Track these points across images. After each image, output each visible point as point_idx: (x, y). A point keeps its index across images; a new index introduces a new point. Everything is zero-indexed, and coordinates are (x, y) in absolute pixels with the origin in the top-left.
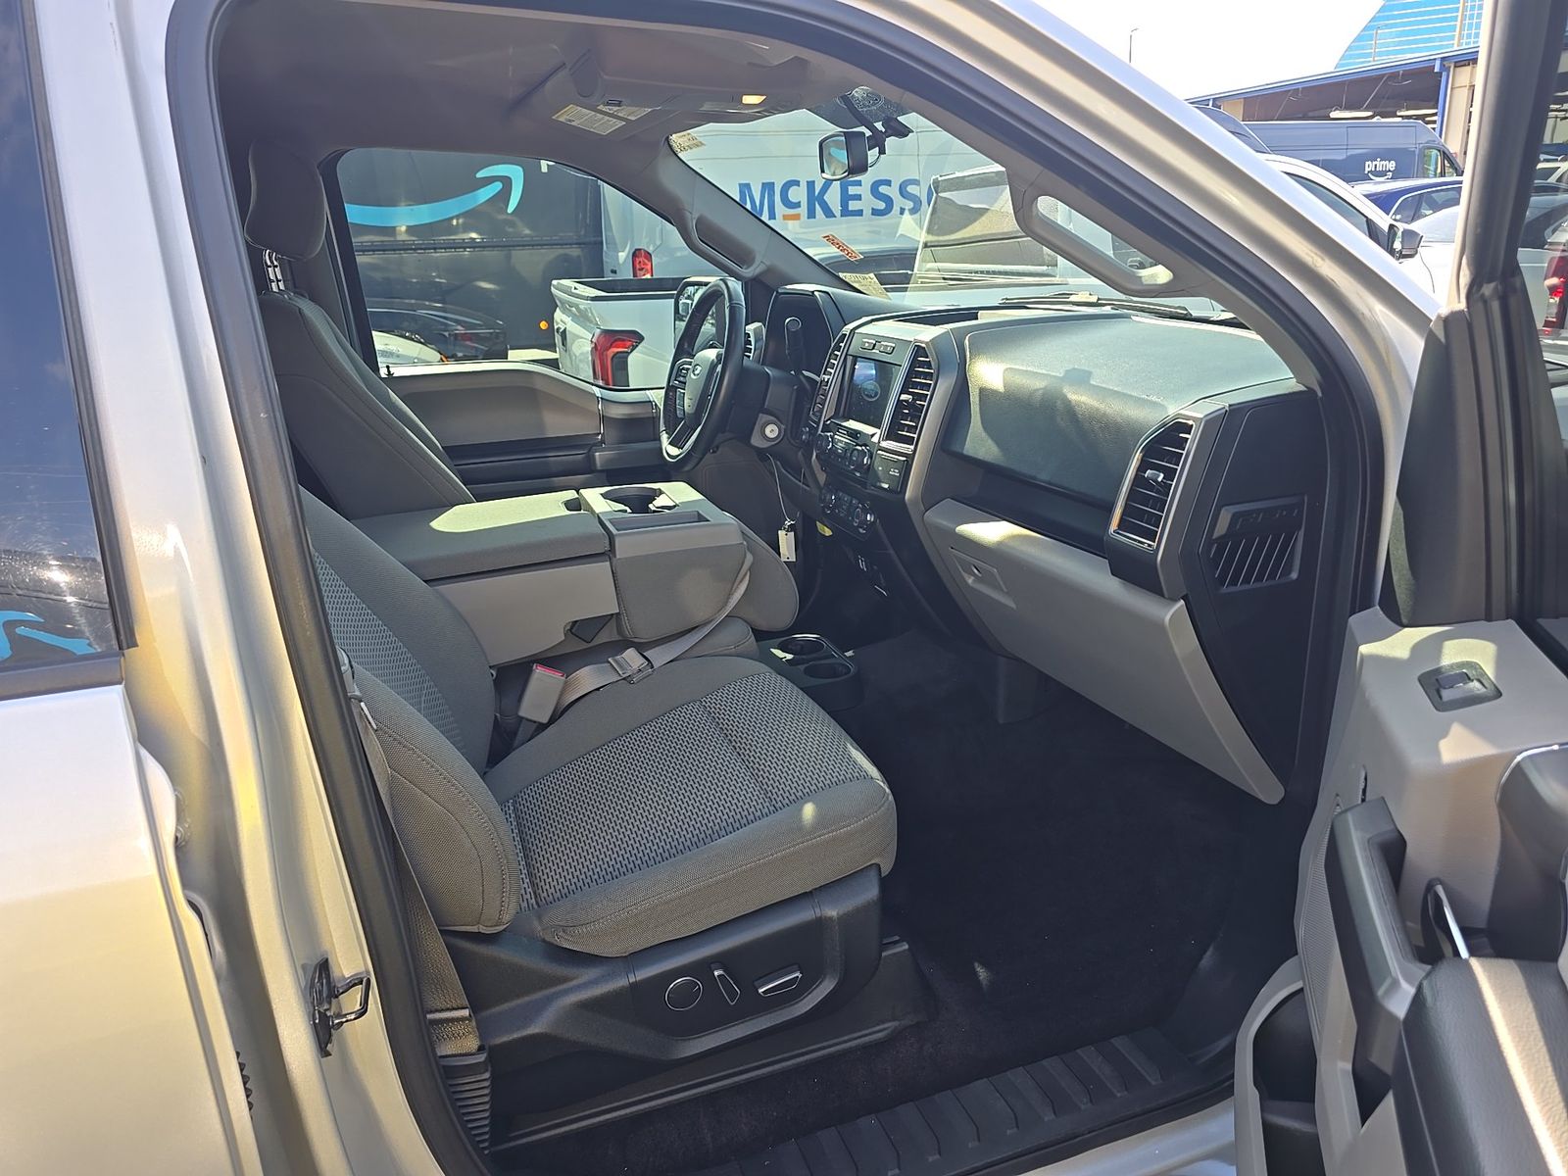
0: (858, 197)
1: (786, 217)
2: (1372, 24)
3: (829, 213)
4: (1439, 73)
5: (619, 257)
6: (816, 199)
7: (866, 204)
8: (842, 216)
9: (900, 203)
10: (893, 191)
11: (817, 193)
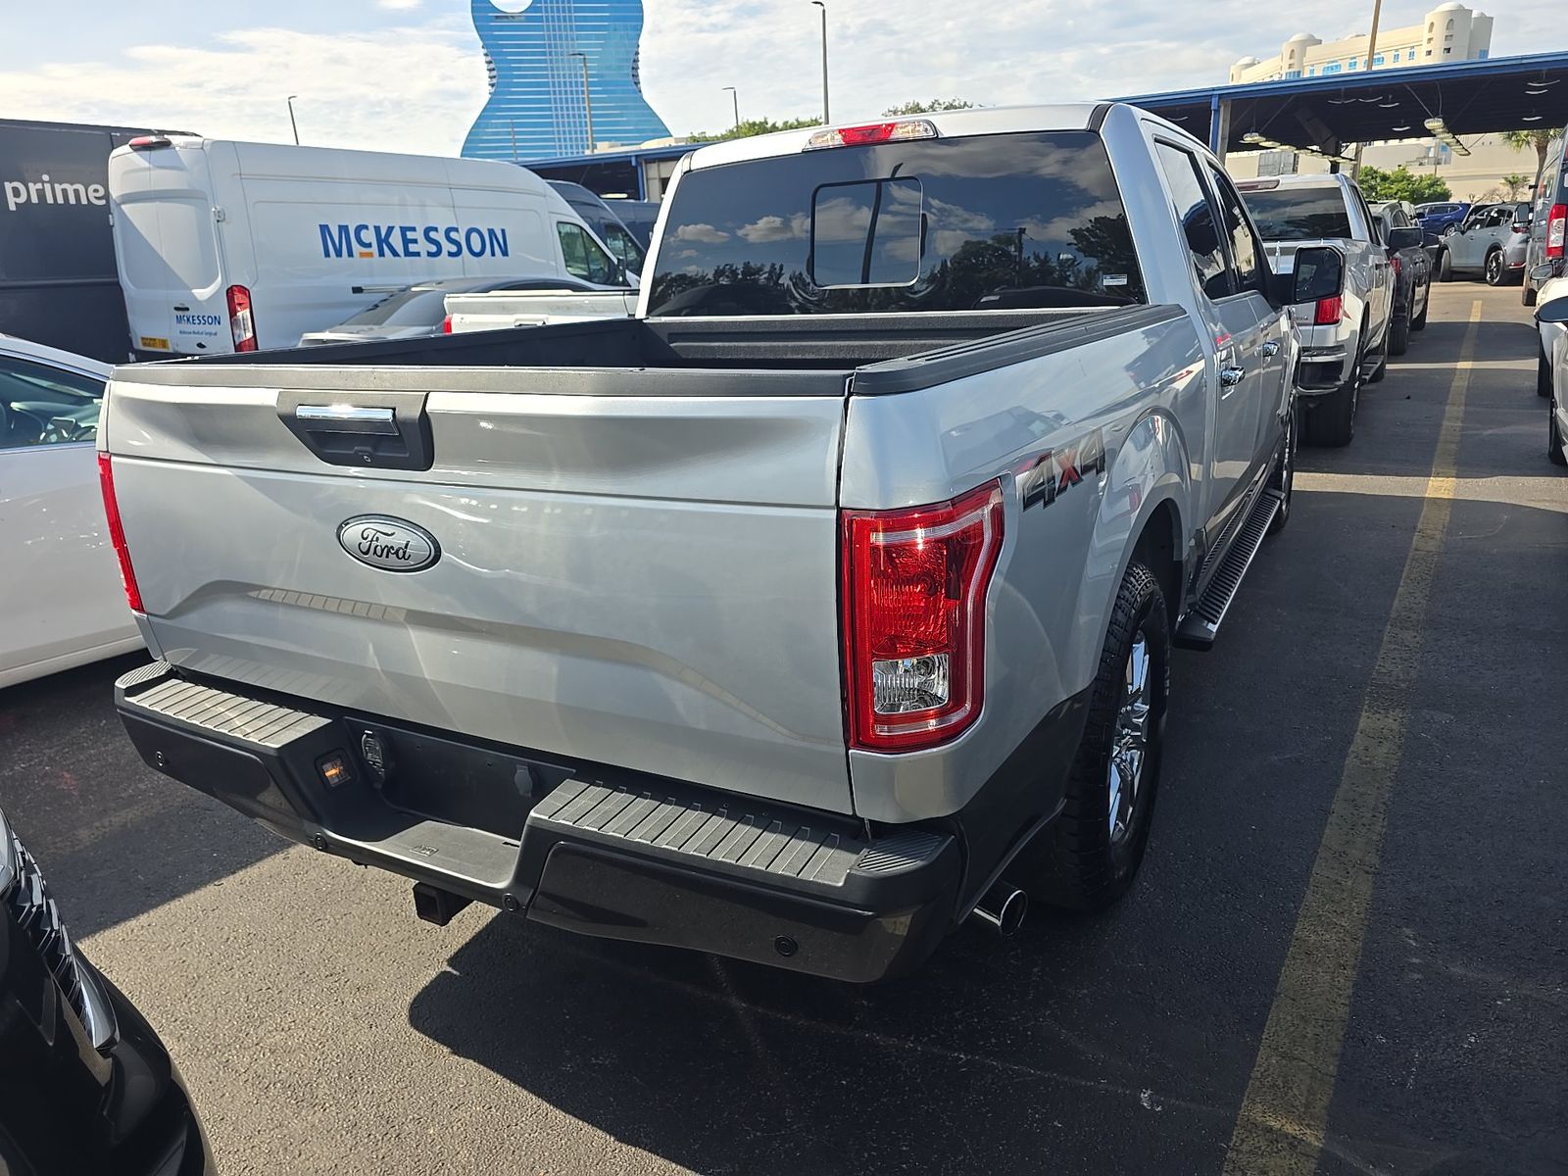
0: (415, 241)
1: (362, 255)
2: (485, 114)
3: (395, 254)
4: (636, 167)
5: (193, 294)
6: (383, 241)
7: (423, 246)
8: (405, 255)
9: (447, 247)
10: (440, 237)
11: (383, 236)
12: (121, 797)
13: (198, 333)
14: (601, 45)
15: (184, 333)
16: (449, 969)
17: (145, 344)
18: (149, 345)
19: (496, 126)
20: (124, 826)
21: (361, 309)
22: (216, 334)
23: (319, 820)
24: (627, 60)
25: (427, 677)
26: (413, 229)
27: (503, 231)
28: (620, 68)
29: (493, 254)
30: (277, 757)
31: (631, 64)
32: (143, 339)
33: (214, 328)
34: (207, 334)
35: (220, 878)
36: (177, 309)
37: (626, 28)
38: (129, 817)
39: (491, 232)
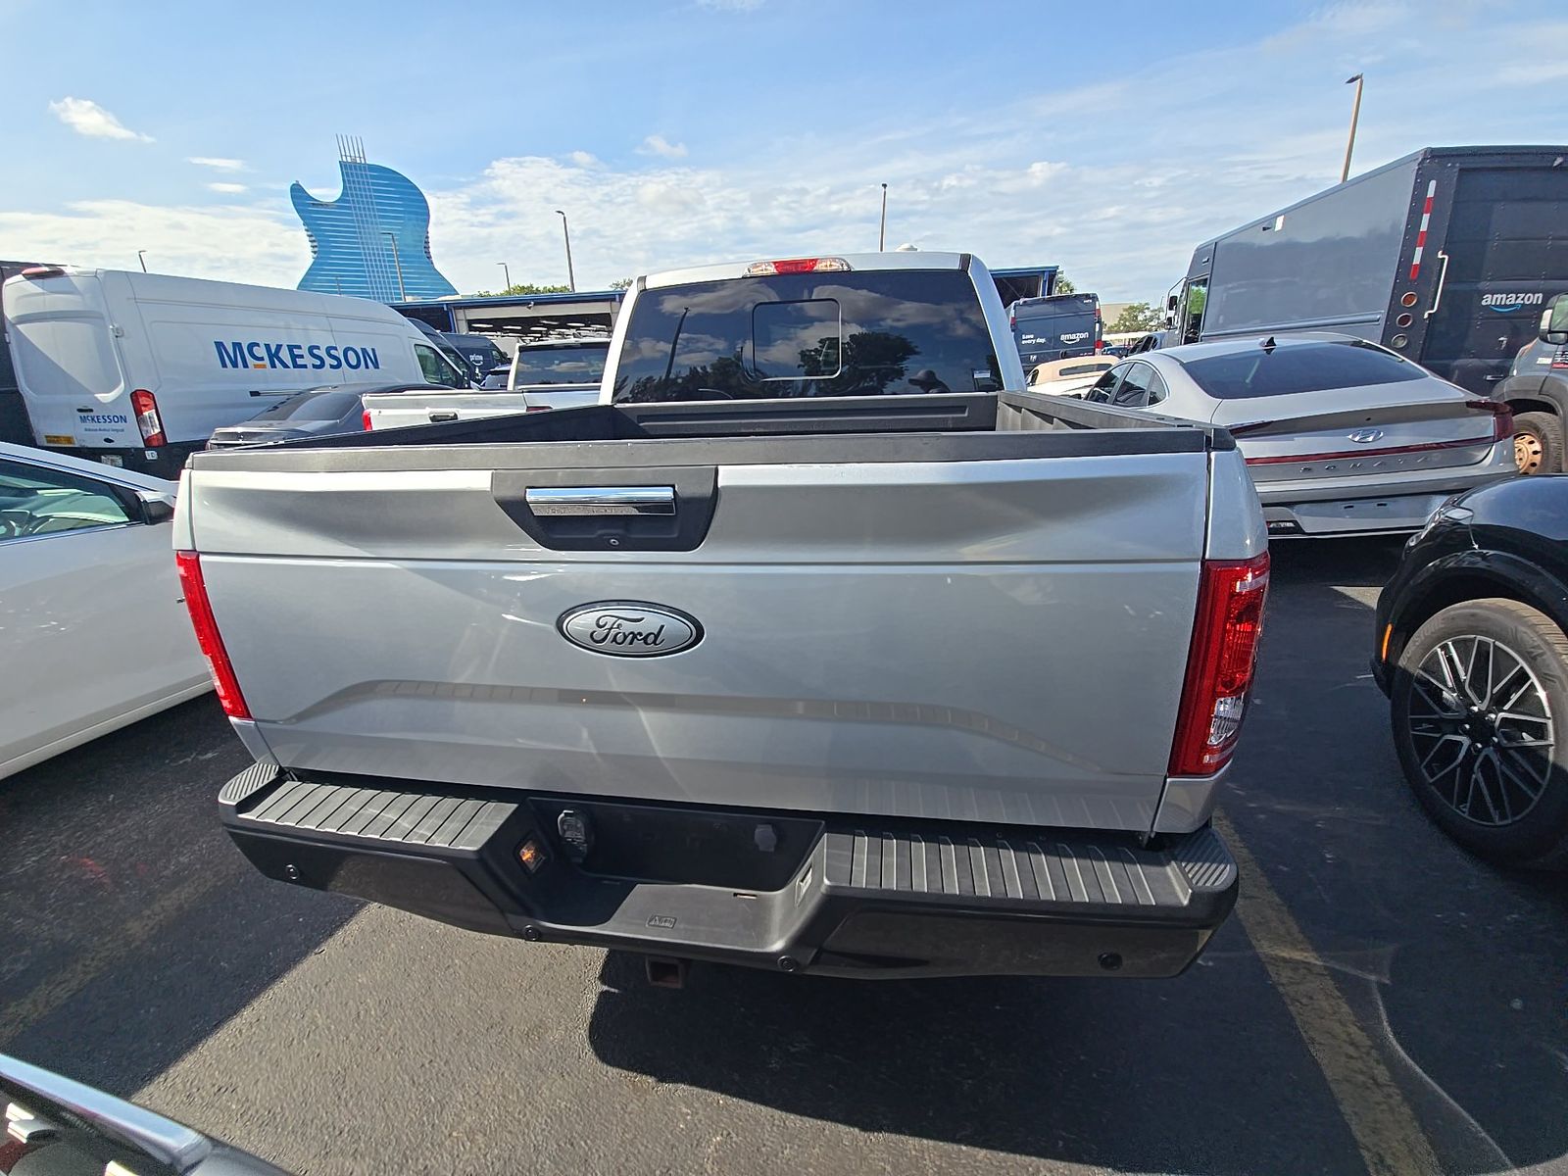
0: (302, 357)
1: (256, 366)
2: (311, 272)
4: (447, 312)
5: (96, 398)
6: (274, 356)
7: (308, 360)
8: (294, 367)
9: (329, 361)
10: (322, 353)
11: (273, 352)
12: (164, 876)
13: (104, 430)
14: (399, 230)
15: (90, 430)
16: (605, 988)
17: (49, 442)
18: (54, 442)
19: (320, 281)
20: (180, 908)
21: (264, 408)
22: (123, 430)
23: (530, 913)
24: (421, 241)
25: (659, 754)
26: (299, 347)
27: (373, 350)
28: (416, 246)
29: (367, 367)
30: (477, 860)
31: (424, 244)
32: (47, 437)
33: (121, 425)
34: (113, 430)
35: (318, 944)
36: (80, 410)
37: (417, 220)
38: (183, 897)
39: (364, 351)
